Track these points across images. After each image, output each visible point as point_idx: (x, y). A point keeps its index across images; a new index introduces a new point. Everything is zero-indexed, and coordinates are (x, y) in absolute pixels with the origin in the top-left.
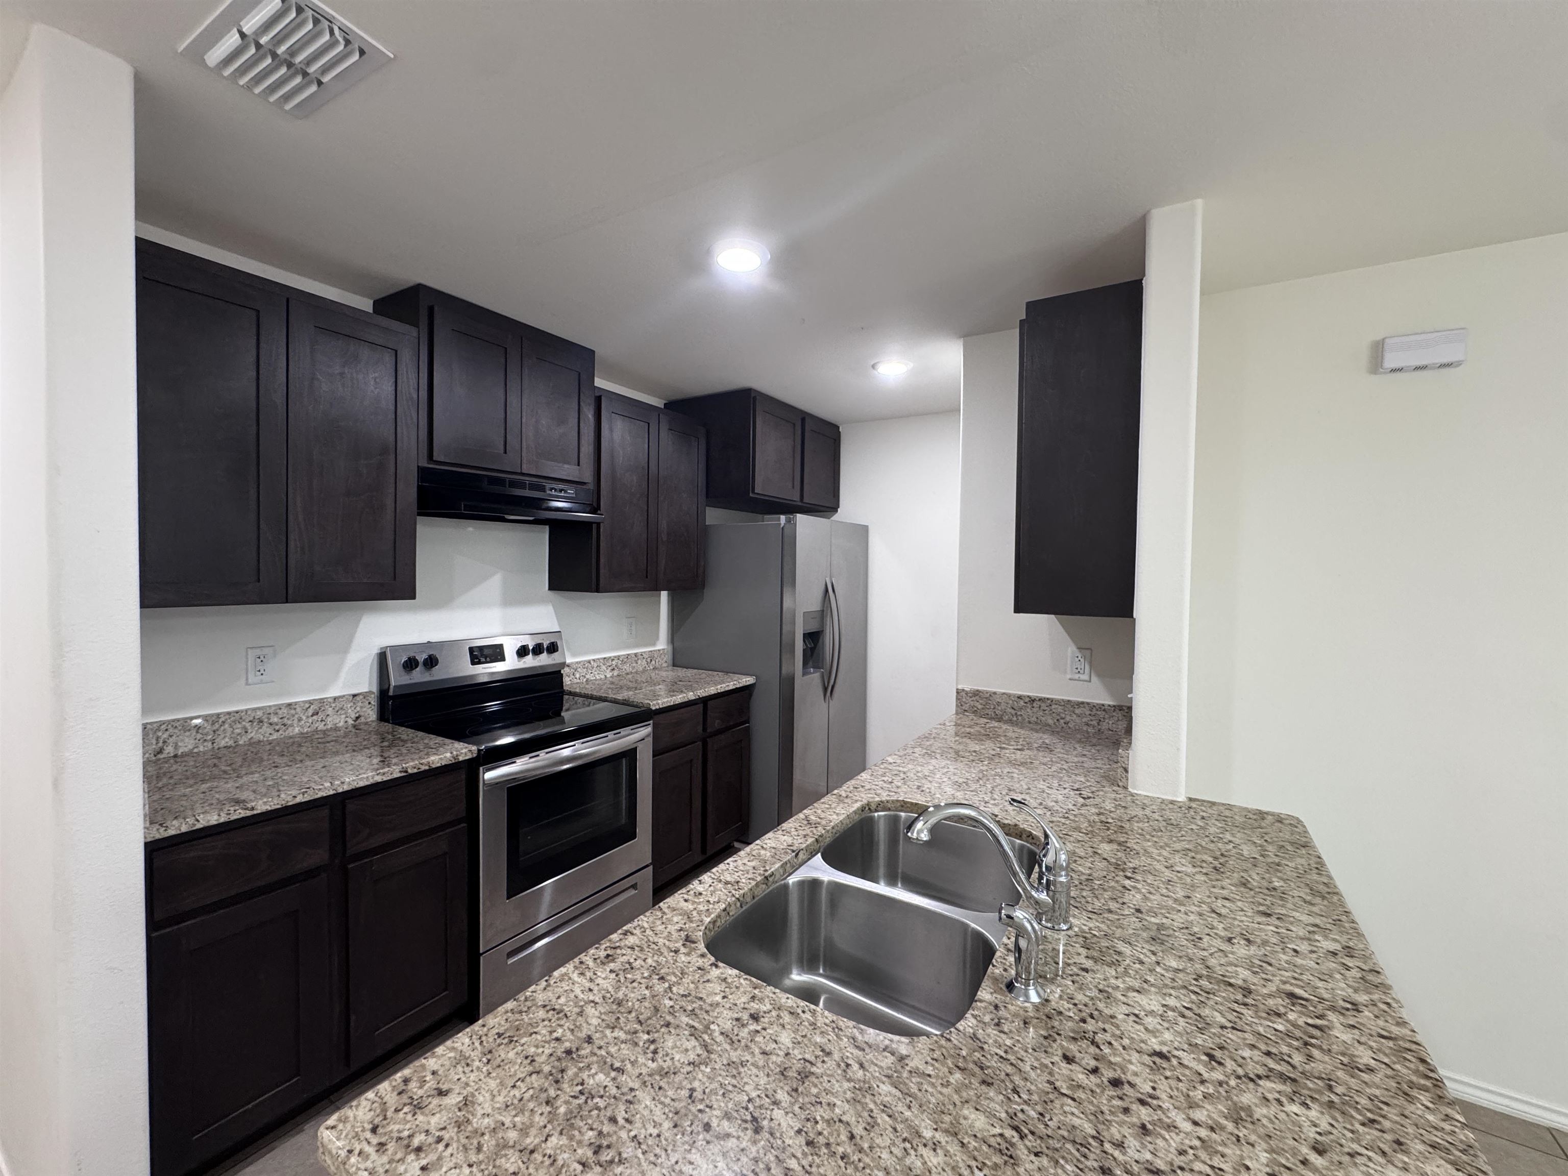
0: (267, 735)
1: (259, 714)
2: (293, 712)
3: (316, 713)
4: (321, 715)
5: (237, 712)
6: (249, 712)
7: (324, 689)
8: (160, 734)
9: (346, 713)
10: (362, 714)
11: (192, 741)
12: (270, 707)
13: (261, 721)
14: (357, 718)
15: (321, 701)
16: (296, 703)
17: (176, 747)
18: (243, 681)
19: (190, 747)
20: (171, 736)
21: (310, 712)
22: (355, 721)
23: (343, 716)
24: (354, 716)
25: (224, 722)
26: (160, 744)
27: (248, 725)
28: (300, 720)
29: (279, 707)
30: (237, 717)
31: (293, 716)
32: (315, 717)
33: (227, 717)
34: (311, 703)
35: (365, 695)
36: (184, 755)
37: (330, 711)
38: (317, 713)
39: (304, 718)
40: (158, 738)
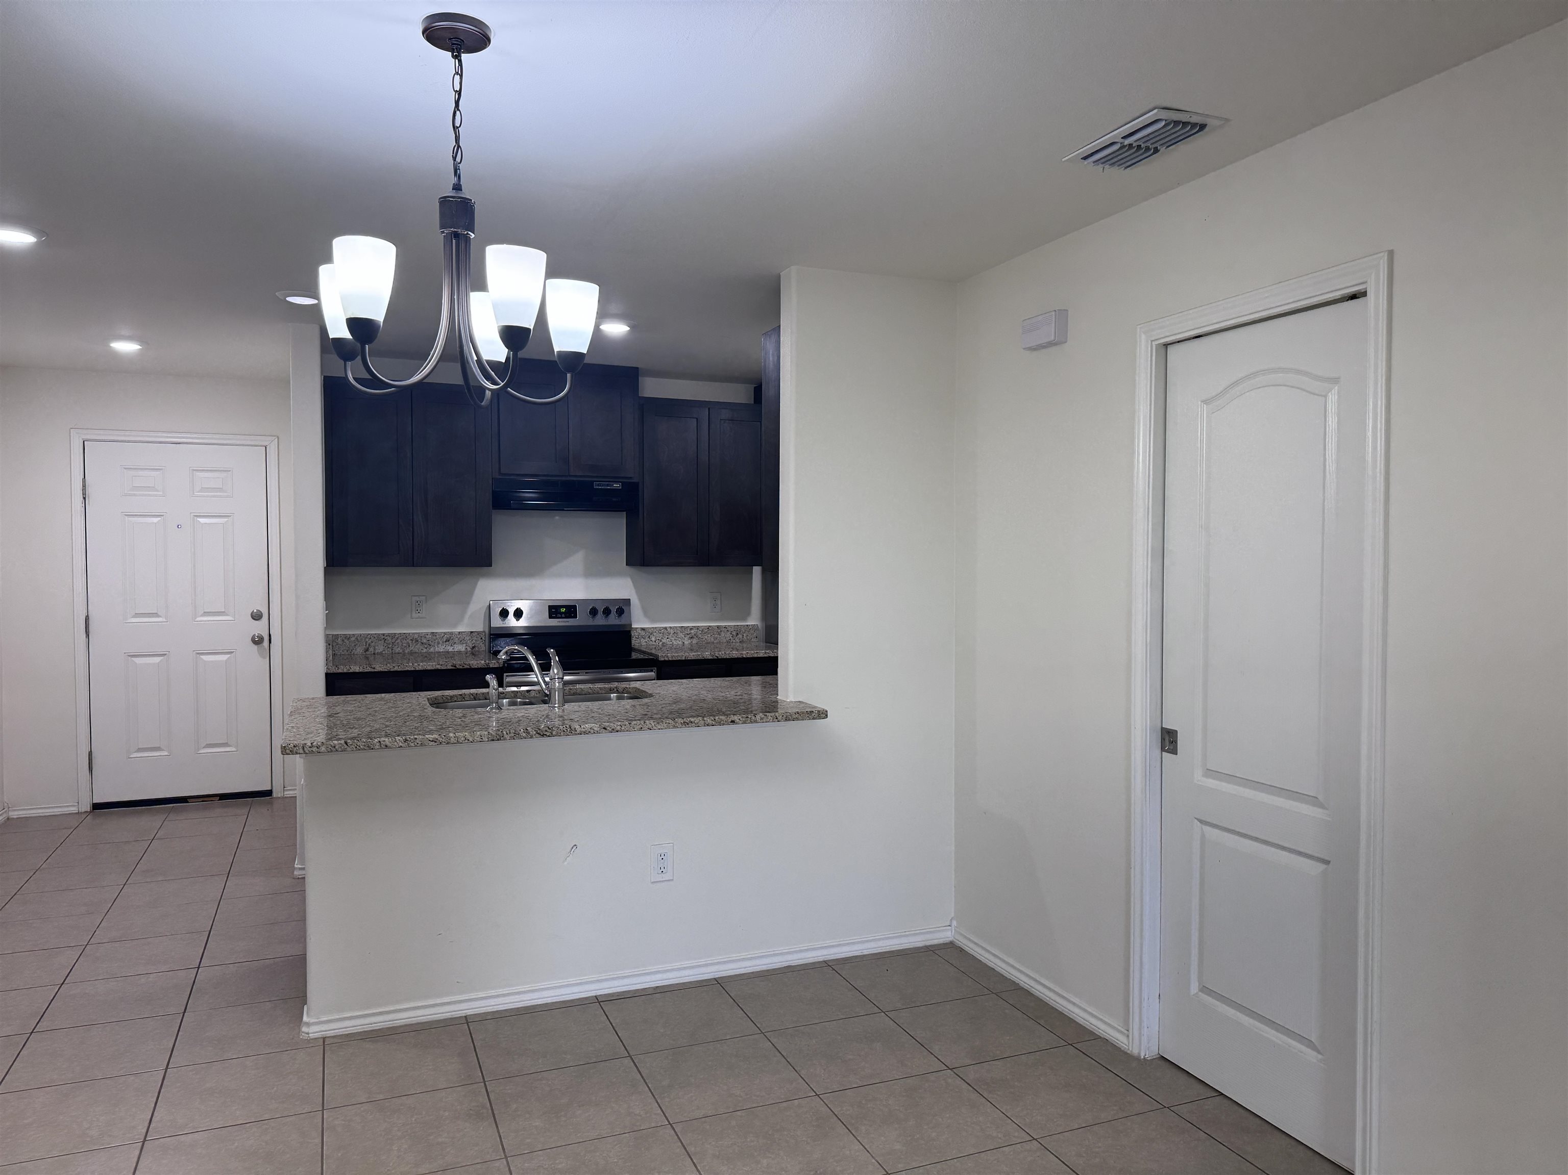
0: (420, 650)
1: (416, 636)
2: (434, 637)
5: (405, 633)
6: (411, 635)
7: (455, 626)
8: (367, 640)
9: (466, 643)
10: (477, 645)
11: (382, 647)
12: (422, 633)
13: (417, 641)
14: (474, 647)
15: (451, 633)
16: (436, 633)
17: (375, 649)
18: (410, 616)
19: (381, 650)
20: (372, 642)
22: (472, 649)
23: (464, 645)
24: (471, 646)
25: (397, 638)
26: (368, 646)
27: (410, 642)
28: (438, 643)
29: (428, 634)
30: (405, 636)
31: (435, 640)
33: (399, 635)
34: (445, 633)
35: (479, 633)
36: (378, 654)
37: (456, 640)
38: (449, 641)
39: (441, 643)
40: (366, 642)
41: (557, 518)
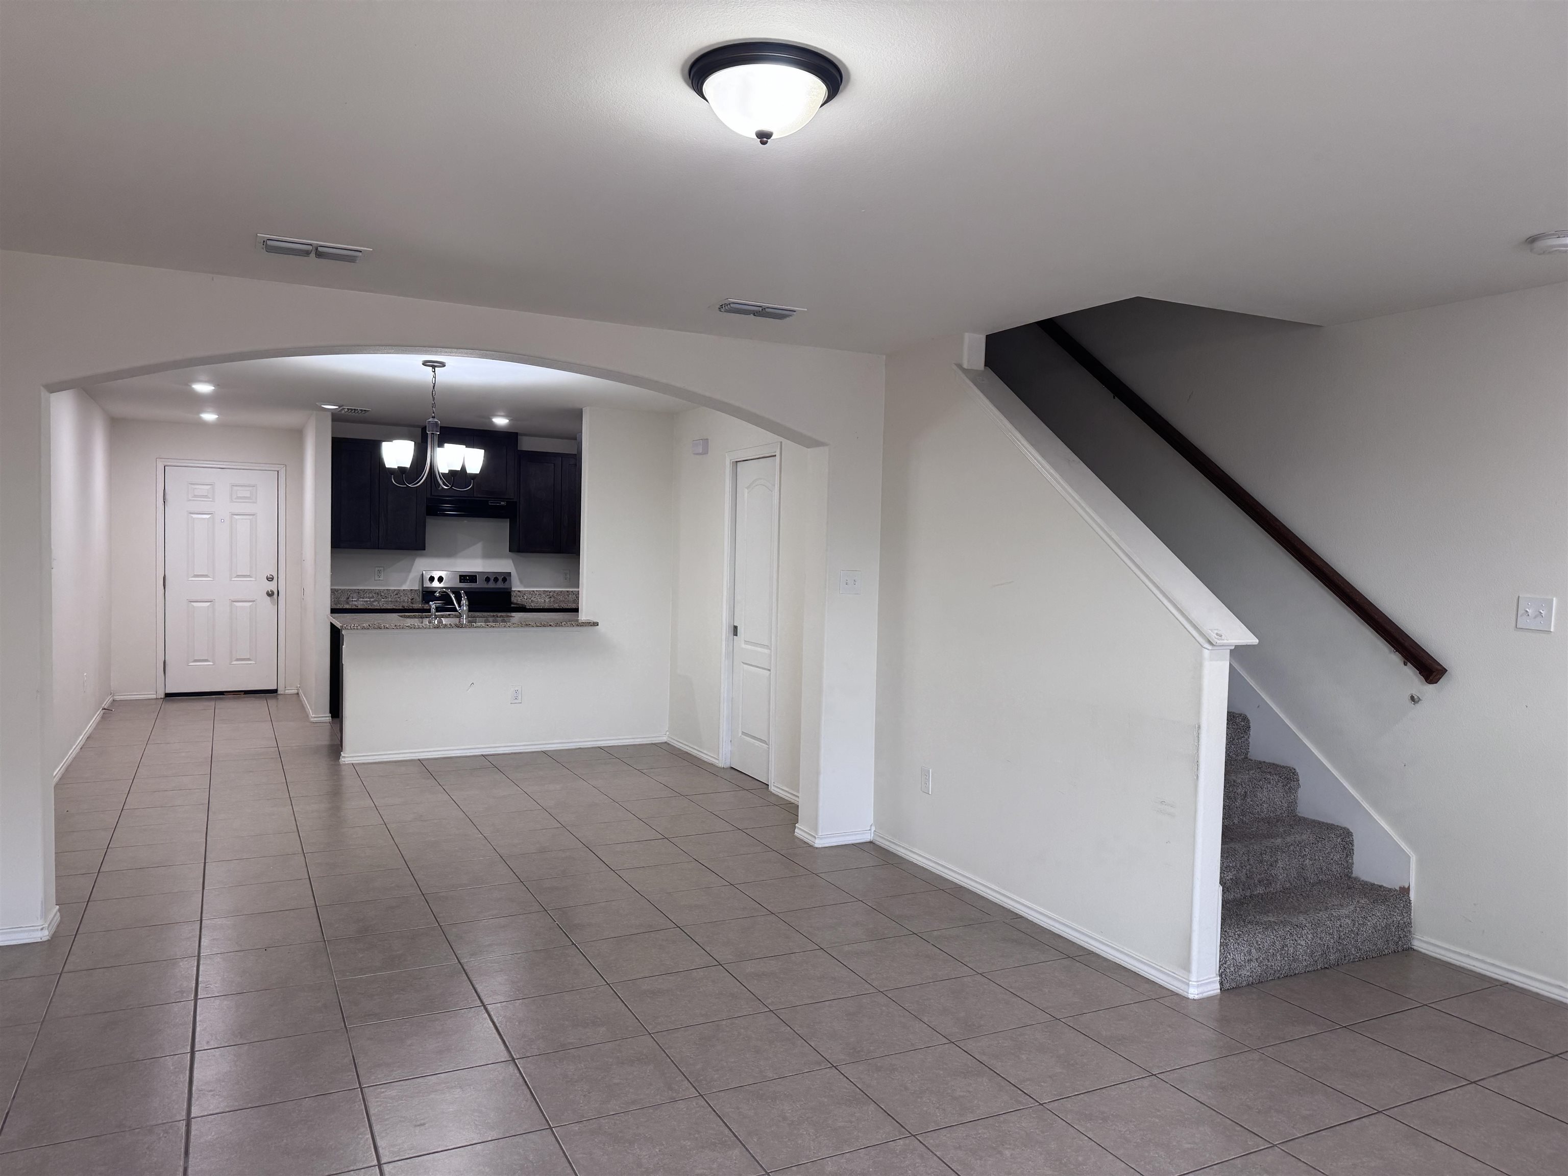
0: (380, 599)
1: (378, 591)
2: (388, 592)
3: (397, 594)
4: (399, 595)
5: (371, 589)
6: (375, 590)
7: (401, 585)
9: (408, 596)
12: (381, 589)
13: (378, 594)
14: (412, 599)
15: (399, 590)
16: (390, 589)
18: (374, 579)
21: (395, 593)
25: (366, 592)
27: (374, 595)
28: (391, 596)
29: (384, 590)
31: (389, 594)
32: (396, 596)
33: (368, 590)
34: (395, 590)
35: (416, 590)
37: (402, 594)
39: (392, 595)
41: (466, 522)
